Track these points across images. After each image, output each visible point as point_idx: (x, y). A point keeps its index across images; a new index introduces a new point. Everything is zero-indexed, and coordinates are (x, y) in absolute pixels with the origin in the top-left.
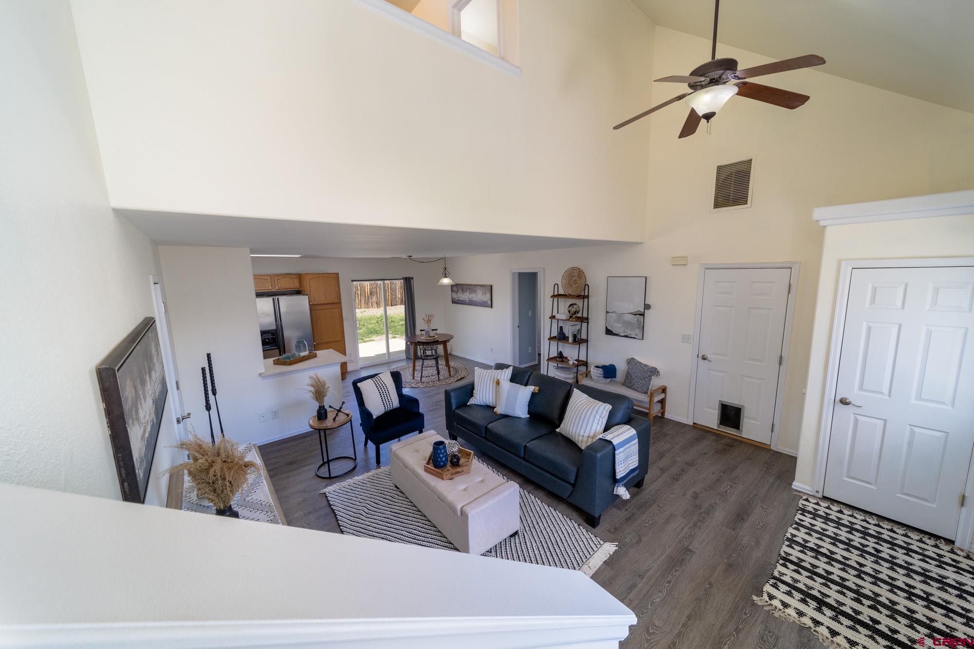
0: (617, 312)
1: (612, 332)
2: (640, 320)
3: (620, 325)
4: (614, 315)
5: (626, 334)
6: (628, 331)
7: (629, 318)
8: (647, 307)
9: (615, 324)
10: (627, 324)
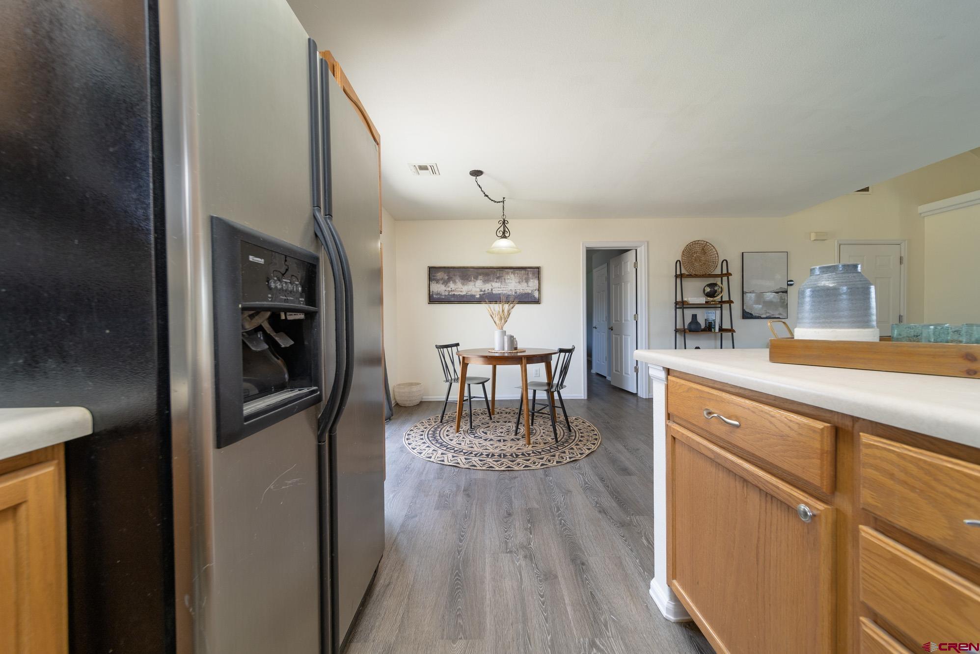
0: (756, 292)
1: (752, 314)
2: (783, 298)
3: (760, 306)
4: (753, 295)
5: (768, 315)
6: (770, 312)
7: (770, 296)
8: (790, 283)
9: (754, 306)
10: (769, 304)
